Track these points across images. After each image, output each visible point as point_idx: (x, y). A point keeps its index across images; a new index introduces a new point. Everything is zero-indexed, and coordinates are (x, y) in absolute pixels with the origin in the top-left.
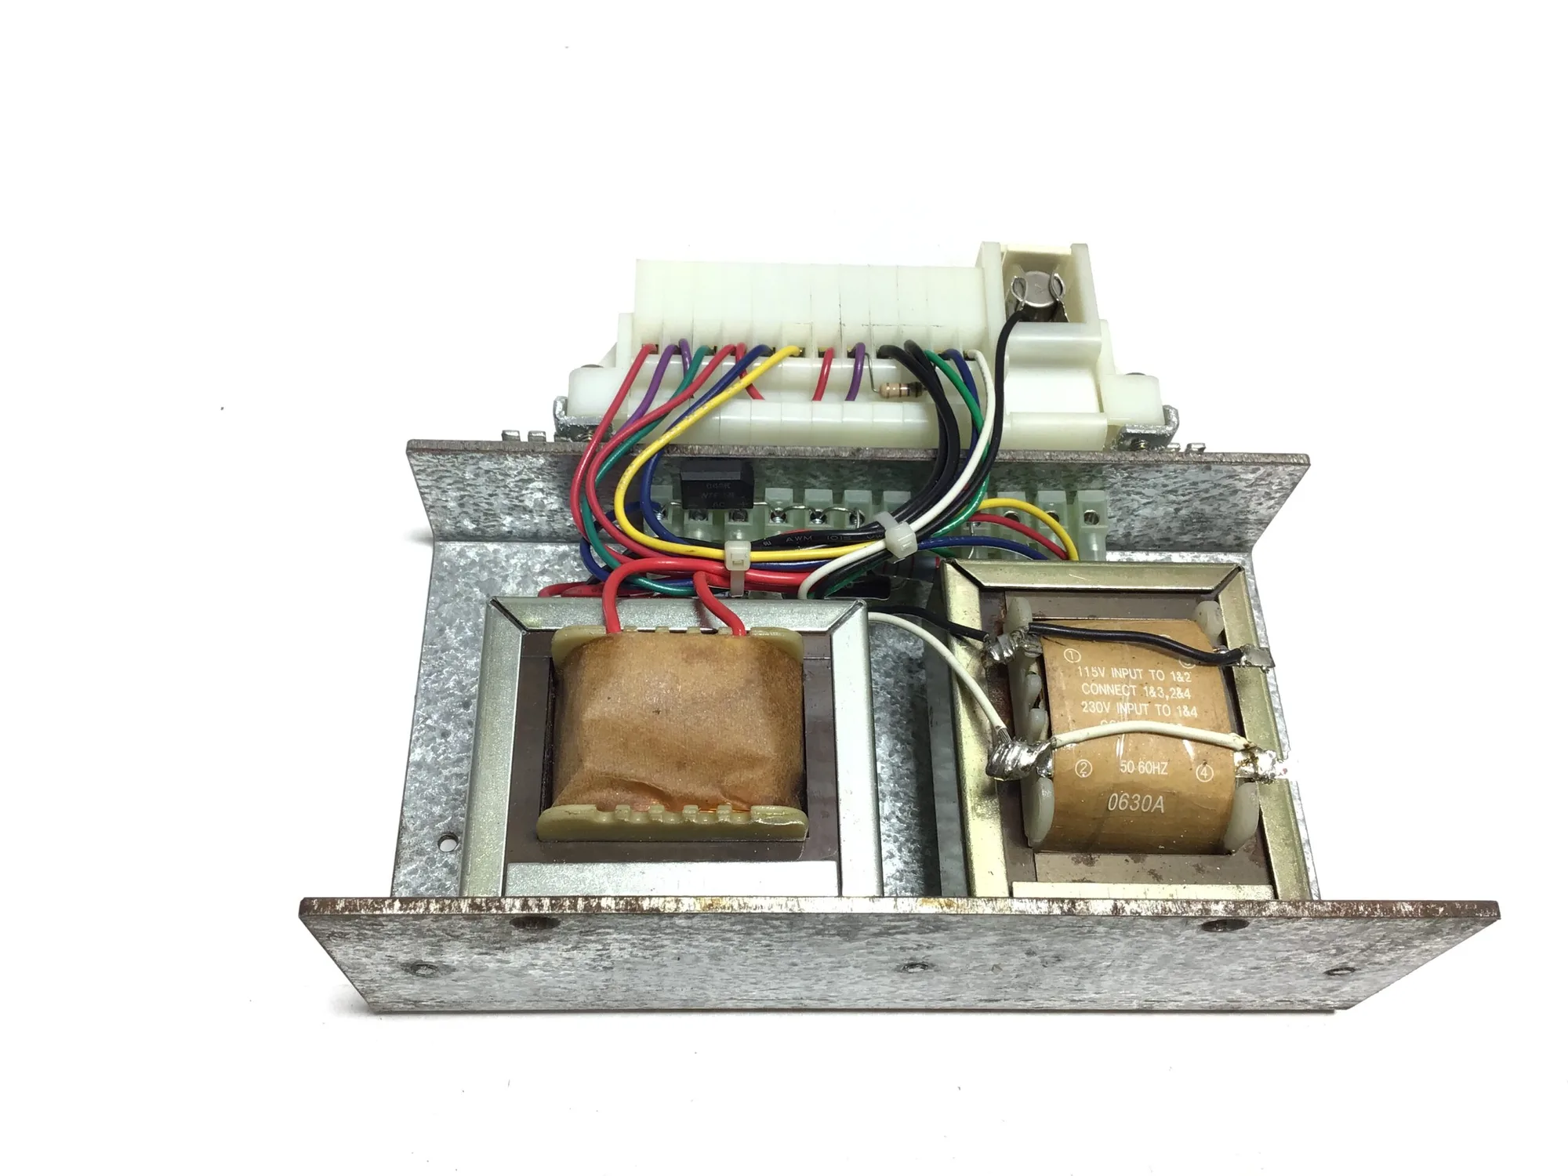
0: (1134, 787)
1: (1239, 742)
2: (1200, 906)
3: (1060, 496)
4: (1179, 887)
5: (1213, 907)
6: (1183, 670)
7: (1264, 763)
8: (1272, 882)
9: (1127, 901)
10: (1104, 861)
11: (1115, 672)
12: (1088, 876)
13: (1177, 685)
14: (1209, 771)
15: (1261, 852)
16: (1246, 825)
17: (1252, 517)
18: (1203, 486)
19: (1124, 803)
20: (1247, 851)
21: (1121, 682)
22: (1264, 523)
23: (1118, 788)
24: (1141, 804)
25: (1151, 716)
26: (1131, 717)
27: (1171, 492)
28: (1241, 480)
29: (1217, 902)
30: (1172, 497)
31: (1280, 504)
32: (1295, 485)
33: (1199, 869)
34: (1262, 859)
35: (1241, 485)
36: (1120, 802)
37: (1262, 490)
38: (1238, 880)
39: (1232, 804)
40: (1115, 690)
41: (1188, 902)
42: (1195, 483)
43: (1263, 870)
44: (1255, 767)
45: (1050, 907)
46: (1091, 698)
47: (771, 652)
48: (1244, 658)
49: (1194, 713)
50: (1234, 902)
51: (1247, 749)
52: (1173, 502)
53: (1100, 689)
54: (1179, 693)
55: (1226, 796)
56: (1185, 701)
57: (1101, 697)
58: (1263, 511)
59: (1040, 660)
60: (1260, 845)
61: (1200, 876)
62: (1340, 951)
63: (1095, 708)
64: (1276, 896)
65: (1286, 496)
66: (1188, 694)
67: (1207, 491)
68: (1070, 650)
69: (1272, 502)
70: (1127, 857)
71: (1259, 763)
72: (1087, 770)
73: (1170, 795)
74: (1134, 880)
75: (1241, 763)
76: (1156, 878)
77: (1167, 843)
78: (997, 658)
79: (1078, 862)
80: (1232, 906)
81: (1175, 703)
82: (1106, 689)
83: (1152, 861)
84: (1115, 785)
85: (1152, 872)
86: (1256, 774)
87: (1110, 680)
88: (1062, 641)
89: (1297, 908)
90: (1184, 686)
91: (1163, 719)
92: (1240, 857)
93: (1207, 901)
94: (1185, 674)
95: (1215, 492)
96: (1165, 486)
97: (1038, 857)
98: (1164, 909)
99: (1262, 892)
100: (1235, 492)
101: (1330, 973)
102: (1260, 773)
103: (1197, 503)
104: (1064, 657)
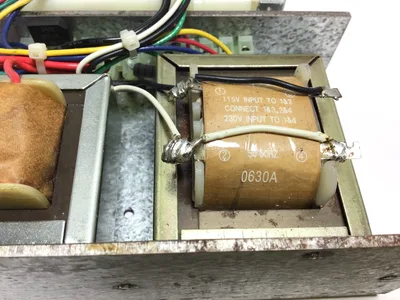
0: (257, 167)
1: (322, 137)
2: (299, 242)
3: (230, 39)
4: (288, 230)
5: (309, 242)
6: (287, 99)
7: (338, 149)
8: (346, 224)
9: (245, 240)
10: (242, 215)
11: (245, 99)
12: (231, 225)
13: (284, 106)
14: (304, 155)
15: (338, 206)
16: (328, 190)
17: (324, 53)
18: (299, 32)
19: (251, 178)
20: (329, 206)
21: (249, 104)
22: (329, 56)
23: (247, 167)
24: (263, 178)
25: (268, 122)
26: (256, 123)
27: (284, 36)
28: (317, 27)
29: (311, 239)
30: (284, 40)
31: (337, 44)
32: (344, 30)
33: (301, 218)
34: (339, 210)
35: (318, 31)
36: (249, 177)
37: (329, 34)
38: (324, 224)
39: (319, 176)
40: (245, 109)
41: (290, 239)
42: (295, 30)
43: (340, 218)
44: (333, 152)
45: (187, 246)
46: (231, 113)
47: (36, 94)
48: (323, 92)
49: (294, 121)
50: (324, 238)
51: (327, 141)
52: (286, 44)
53: (236, 108)
54: (285, 111)
55: (315, 171)
56: (288, 114)
57: (237, 112)
58: (329, 49)
59: (201, 95)
60: (337, 202)
61: (301, 222)
62: (392, 267)
63: (232, 119)
64: (349, 233)
65: (340, 38)
66: (290, 111)
67: (301, 35)
68: (219, 88)
69: (333, 43)
70: (255, 212)
71: (335, 149)
72: (227, 156)
73: (280, 171)
74: (260, 226)
75: (324, 150)
76: (274, 224)
77: (280, 203)
78: (175, 95)
79: (225, 216)
80: (322, 242)
81: (283, 115)
82: (240, 108)
83: (272, 214)
84: (245, 166)
85: (271, 221)
86: (334, 157)
87: (242, 104)
88: (215, 83)
89: (370, 241)
90: (288, 107)
91: (274, 124)
92: (326, 210)
93: (304, 239)
94: (289, 100)
95: (305, 36)
96: (281, 32)
97: (202, 214)
98: (272, 245)
99: (341, 231)
100: (315, 36)
101: (381, 279)
102: (337, 155)
103: (297, 44)
104: (216, 92)
